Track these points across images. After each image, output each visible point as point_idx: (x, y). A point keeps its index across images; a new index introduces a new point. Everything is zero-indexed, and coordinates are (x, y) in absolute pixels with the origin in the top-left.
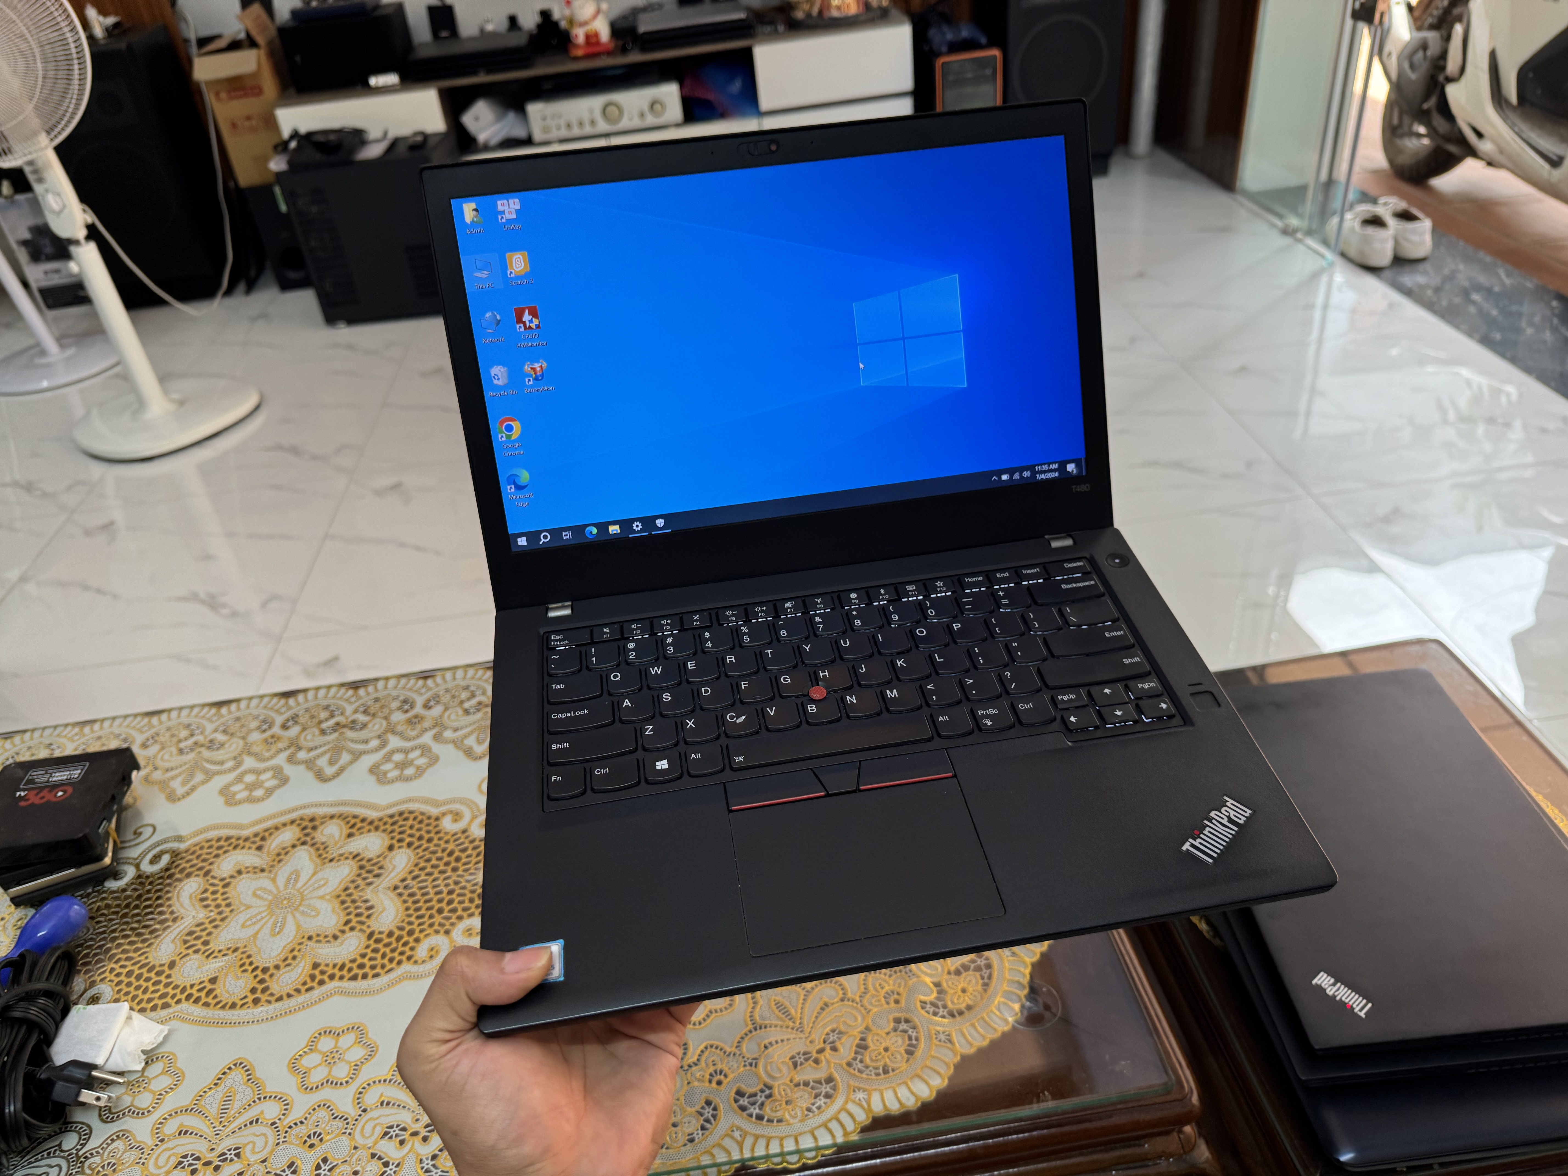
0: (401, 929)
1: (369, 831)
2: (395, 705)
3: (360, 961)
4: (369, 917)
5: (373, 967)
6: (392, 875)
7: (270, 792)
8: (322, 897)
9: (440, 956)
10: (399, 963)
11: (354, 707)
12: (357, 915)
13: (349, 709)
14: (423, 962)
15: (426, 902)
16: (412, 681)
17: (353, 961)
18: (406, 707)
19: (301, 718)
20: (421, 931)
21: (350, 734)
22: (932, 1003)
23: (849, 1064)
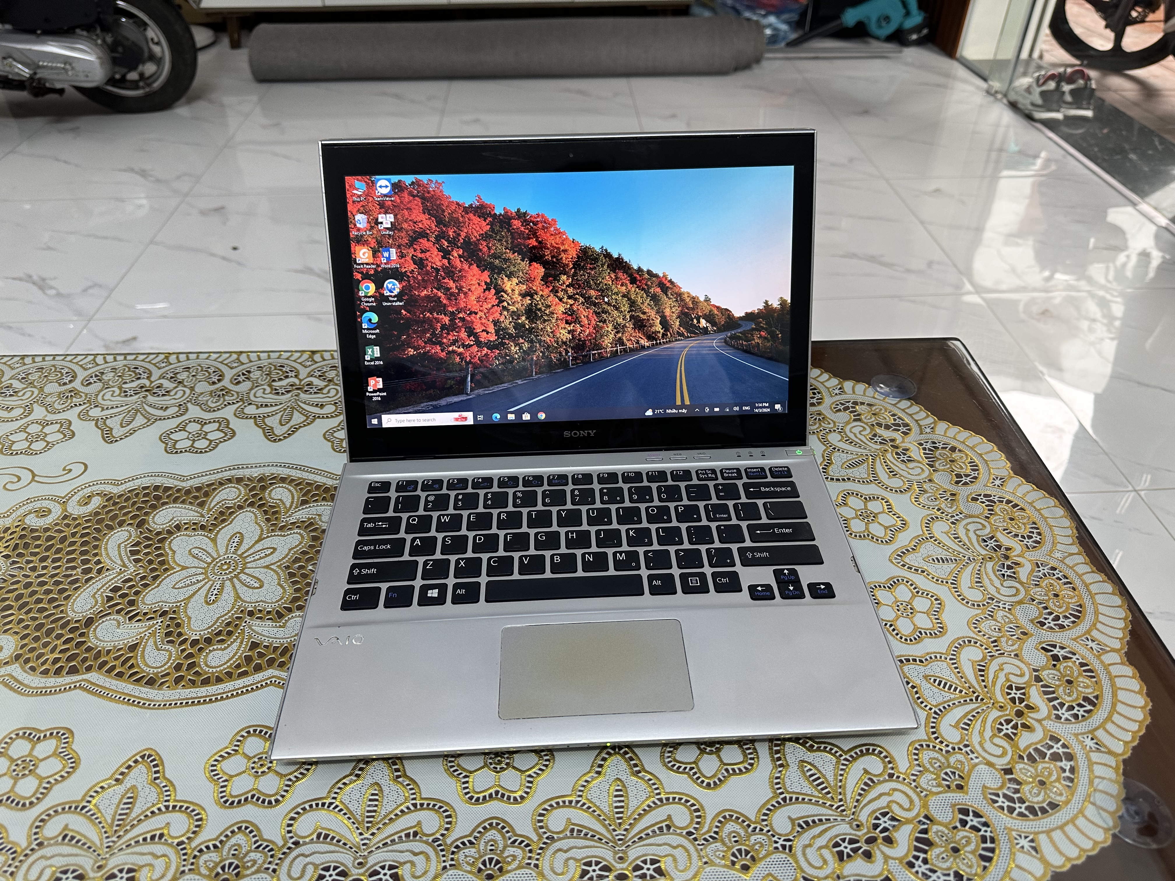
22: (1005, 796)
23: (911, 865)
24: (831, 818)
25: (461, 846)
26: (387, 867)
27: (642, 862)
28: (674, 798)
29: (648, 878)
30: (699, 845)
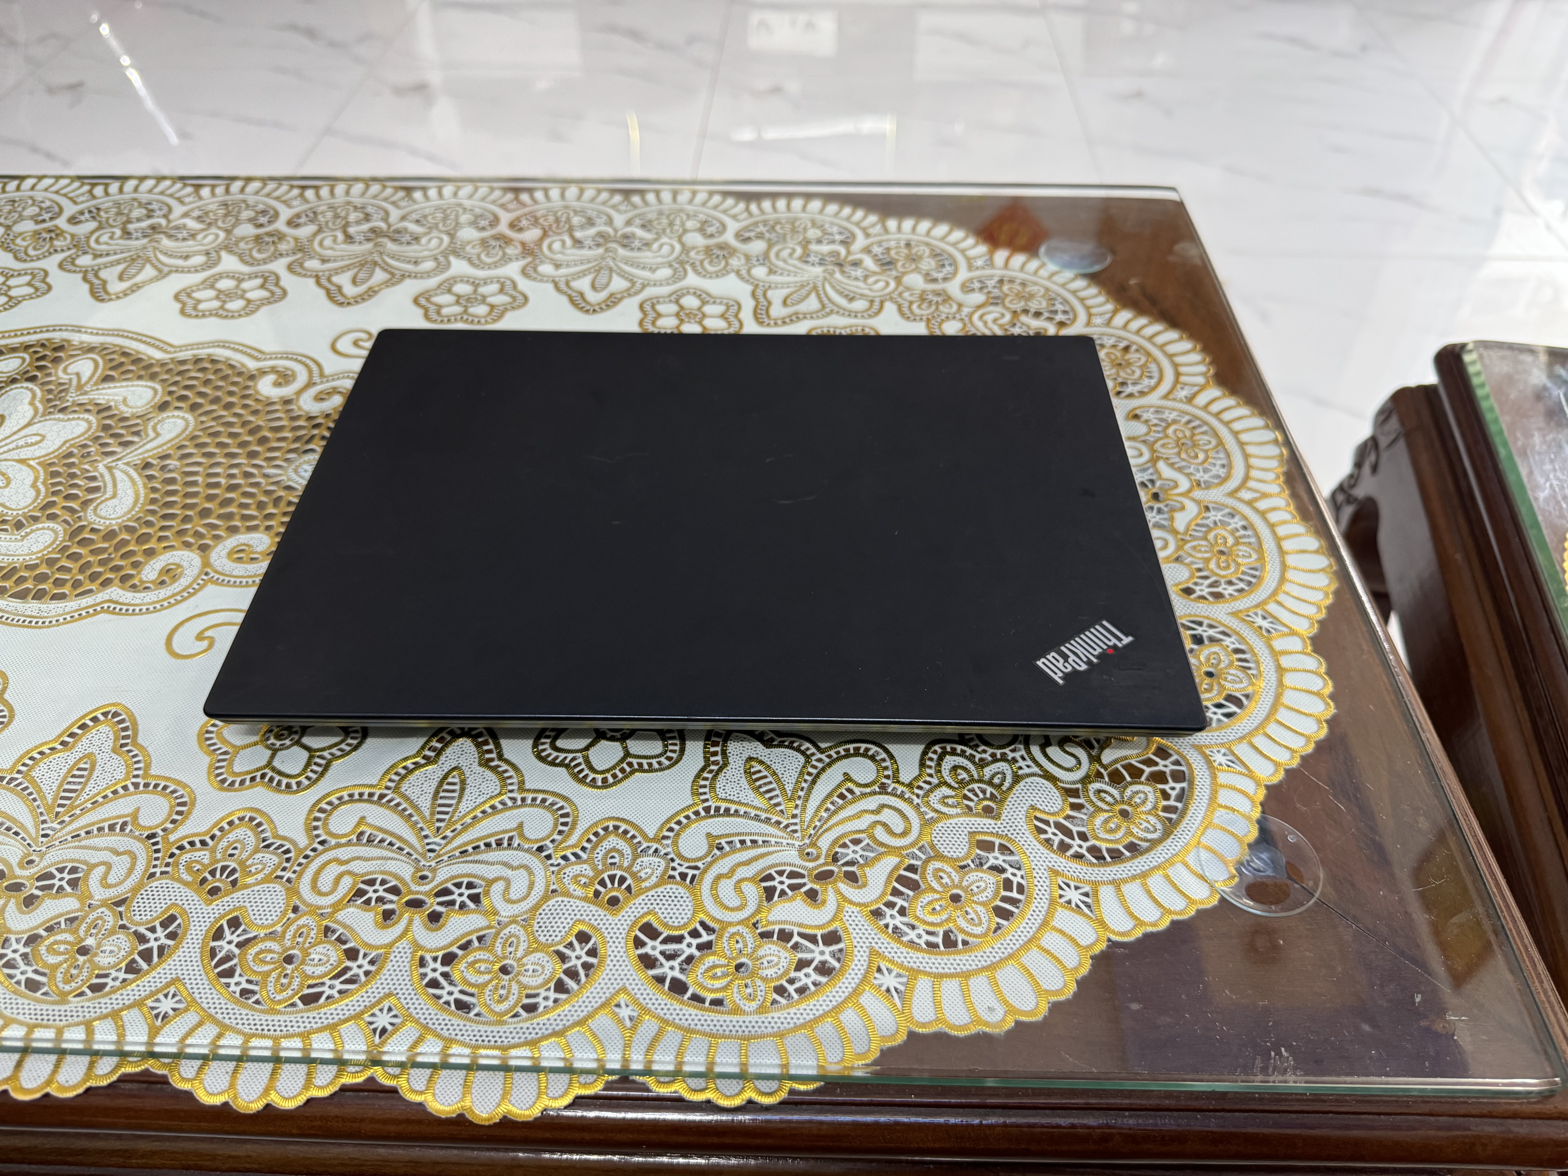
0: (130, 530)
1: (140, 378)
2: (246, 214)
3: (44, 569)
4: (86, 503)
5: (58, 583)
6: (149, 446)
7: (13, 303)
8: (22, 461)
9: (176, 585)
10: (106, 583)
11: (184, 209)
12: (68, 497)
13: (178, 210)
14: (146, 588)
15: (187, 495)
16: (284, 188)
17: (30, 567)
18: (263, 220)
19: (102, 213)
20: (160, 539)
21: (166, 242)
22: (1058, 826)
23: (877, 914)
24: (773, 840)
25: (188, 846)
26: (67, 871)
27: (455, 885)
28: (534, 799)
29: (457, 907)
30: (552, 865)
